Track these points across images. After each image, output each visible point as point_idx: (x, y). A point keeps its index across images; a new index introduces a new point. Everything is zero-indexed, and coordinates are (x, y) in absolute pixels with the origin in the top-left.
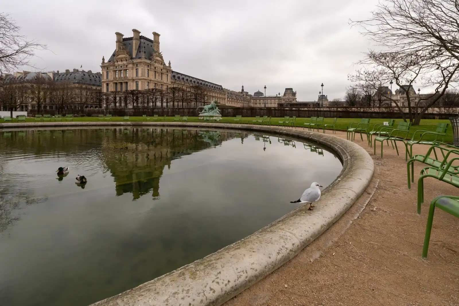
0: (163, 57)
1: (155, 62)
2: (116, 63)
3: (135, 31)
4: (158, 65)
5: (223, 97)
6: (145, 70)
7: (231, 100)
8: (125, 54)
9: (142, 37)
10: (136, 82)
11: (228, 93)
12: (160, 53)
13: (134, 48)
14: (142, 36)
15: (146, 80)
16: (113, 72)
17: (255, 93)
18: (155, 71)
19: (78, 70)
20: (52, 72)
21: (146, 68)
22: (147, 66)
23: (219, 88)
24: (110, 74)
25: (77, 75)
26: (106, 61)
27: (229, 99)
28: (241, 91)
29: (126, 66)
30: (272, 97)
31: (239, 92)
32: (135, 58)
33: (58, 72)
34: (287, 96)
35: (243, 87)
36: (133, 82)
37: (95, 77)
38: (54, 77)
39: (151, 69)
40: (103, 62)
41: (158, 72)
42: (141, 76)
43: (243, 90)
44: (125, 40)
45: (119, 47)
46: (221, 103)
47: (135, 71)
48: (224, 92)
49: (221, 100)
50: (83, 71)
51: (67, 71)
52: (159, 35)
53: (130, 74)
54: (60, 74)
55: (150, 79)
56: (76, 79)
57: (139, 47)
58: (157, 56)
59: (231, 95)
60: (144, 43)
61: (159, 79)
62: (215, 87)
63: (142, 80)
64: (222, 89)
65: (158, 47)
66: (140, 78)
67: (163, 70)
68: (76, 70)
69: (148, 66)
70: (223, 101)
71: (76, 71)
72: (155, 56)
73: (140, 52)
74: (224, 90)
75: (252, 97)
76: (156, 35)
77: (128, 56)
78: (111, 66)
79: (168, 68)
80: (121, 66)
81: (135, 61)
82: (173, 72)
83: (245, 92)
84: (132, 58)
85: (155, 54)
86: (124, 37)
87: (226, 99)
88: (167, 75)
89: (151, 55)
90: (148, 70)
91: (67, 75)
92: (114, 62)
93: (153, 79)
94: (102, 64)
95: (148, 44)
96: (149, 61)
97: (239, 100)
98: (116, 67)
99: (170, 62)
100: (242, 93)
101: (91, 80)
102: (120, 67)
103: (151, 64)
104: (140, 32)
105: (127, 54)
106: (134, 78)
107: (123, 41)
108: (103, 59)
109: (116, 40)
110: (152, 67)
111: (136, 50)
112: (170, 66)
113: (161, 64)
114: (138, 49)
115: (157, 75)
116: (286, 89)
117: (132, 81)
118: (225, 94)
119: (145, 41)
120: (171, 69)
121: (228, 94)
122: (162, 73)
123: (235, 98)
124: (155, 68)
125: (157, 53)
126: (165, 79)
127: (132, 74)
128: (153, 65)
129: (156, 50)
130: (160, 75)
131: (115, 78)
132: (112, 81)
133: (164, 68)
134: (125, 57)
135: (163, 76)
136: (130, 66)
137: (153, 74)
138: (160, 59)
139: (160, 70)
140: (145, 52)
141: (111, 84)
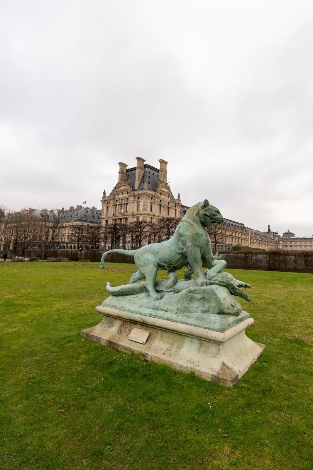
0: (171, 189)
1: (161, 194)
2: (117, 197)
3: (139, 159)
4: (164, 198)
5: (245, 237)
6: (147, 203)
7: (255, 241)
8: (125, 186)
9: (146, 166)
10: (137, 217)
11: (251, 233)
12: (168, 183)
13: (137, 178)
14: (147, 164)
15: (148, 215)
16: (113, 207)
17: (284, 234)
18: (161, 205)
19: (81, 207)
20: (57, 210)
21: (149, 201)
22: (150, 198)
23: (241, 227)
24: (110, 209)
25: (79, 212)
26: (107, 195)
27: (252, 240)
28: (267, 231)
29: (127, 199)
30: (307, 239)
31: (264, 232)
32: (138, 189)
33: (63, 209)
35: (269, 226)
36: (134, 218)
37: (99, 214)
38: (59, 215)
39: (155, 201)
40: (104, 196)
41: (163, 206)
42: (143, 211)
43: (269, 230)
44: (128, 171)
45: (121, 179)
46: (243, 245)
47: (136, 204)
48: (246, 231)
49: (243, 241)
50: (87, 208)
51: (71, 208)
52: (166, 163)
53: (132, 208)
54: (65, 212)
55: (153, 214)
56: (79, 216)
57: (143, 177)
58: (163, 187)
59: (256, 235)
60: (149, 172)
61: (165, 215)
62: (235, 226)
63: (144, 215)
64: (244, 228)
65: (165, 177)
66: (141, 212)
67: (170, 204)
68: (79, 206)
69: (152, 198)
70: (246, 243)
71: (79, 208)
72: (161, 187)
73: (143, 182)
74: (246, 229)
75: (281, 239)
76: (163, 163)
77: (130, 188)
78: (111, 199)
79: (177, 202)
80: (122, 200)
81: (136, 193)
82: (183, 206)
83: (272, 232)
84: (134, 190)
85: (161, 184)
86: (128, 168)
87: (249, 240)
88: (176, 209)
89: (157, 186)
90: (152, 203)
91: (71, 212)
92: (115, 196)
93: (157, 213)
94: (103, 198)
95: (154, 174)
96: (152, 193)
97: (266, 242)
98: (117, 201)
99: (179, 195)
100: (268, 233)
101: (93, 217)
102: (120, 200)
103: (155, 196)
104: (144, 161)
105: (129, 185)
106: (135, 213)
107: (127, 172)
108: (105, 193)
109: (118, 171)
110: (157, 200)
111: (139, 179)
112: (179, 199)
113: (168, 197)
114: (141, 180)
115: (162, 209)
117: (132, 216)
118: (248, 234)
119: (150, 170)
120: (181, 202)
121: (251, 235)
122: (168, 207)
123: (260, 239)
124: (161, 201)
125: (163, 184)
126: (172, 214)
127: (134, 210)
128: (158, 197)
129: (162, 179)
130: (166, 210)
131: (115, 214)
132: (111, 217)
133: (171, 201)
134: (127, 189)
135: (171, 211)
136: (131, 199)
137: (158, 208)
138: (167, 191)
139: (167, 204)
140: (149, 182)
141: (110, 220)
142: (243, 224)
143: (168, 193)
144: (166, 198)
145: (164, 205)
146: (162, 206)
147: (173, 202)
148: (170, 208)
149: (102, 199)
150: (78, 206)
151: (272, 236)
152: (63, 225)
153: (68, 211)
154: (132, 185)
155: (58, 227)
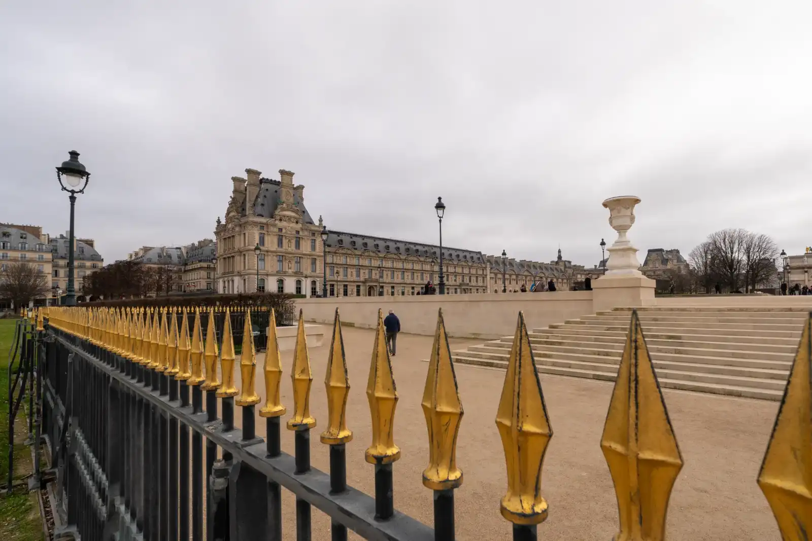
1: (280, 220)
2: (227, 227)
4: (288, 225)
5: (480, 272)
8: (234, 211)
9: (262, 181)
13: (248, 199)
14: (263, 179)
18: (281, 236)
20: (184, 246)
21: (256, 232)
22: (259, 228)
23: (472, 258)
24: (221, 244)
29: (235, 229)
34: (651, 266)
36: (241, 256)
39: (267, 231)
40: (218, 226)
41: (286, 237)
43: (560, 257)
46: (474, 284)
47: (242, 236)
49: (473, 278)
55: (266, 249)
58: (284, 210)
60: (266, 188)
61: (290, 249)
63: (250, 252)
64: (480, 258)
65: (289, 194)
67: (301, 233)
69: (262, 227)
72: (280, 210)
76: (286, 174)
78: (221, 231)
79: (316, 229)
80: (231, 231)
81: (245, 220)
83: (563, 261)
85: (280, 207)
87: (488, 277)
88: (314, 240)
89: (275, 209)
90: (263, 234)
91: (198, 249)
92: (225, 225)
93: (275, 248)
94: (217, 229)
95: (276, 191)
96: (266, 219)
99: (321, 218)
100: (557, 262)
103: (268, 225)
104: (259, 173)
106: (241, 250)
108: (218, 221)
109: (232, 189)
110: (273, 229)
111: (251, 201)
112: (320, 225)
115: (285, 241)
116: (650, 251)
117: (239, 254)
118: (485, 268)
119: (270, 186)
122: (298, 238)
124: (281, 230)
125: (284, 205)
126: (306, 247)
127: (239, 243)
128: (275, 225)
129: (284, 199)
130: (293, 241)
131: (225, 251)
132: (222, 256)
133: (302, 229)
134: (234, 216)
135: (303, 243)
136: (237, 229)
137: (275, 240)
138: (293, 214)
139: (294, 233)
140: (263, 205)
141: (222, 260)
142: (480, 253)
143: (295, 218)
144: (293, 225)
145: (287, 235)
146: (284, 238)
147: (306, 230)
148: (301, 239)
149: (215, 230)
151: (563, 268)
152: (189, 267)
153: (196, 248)
154: (244, 210)
155: (185, 271)
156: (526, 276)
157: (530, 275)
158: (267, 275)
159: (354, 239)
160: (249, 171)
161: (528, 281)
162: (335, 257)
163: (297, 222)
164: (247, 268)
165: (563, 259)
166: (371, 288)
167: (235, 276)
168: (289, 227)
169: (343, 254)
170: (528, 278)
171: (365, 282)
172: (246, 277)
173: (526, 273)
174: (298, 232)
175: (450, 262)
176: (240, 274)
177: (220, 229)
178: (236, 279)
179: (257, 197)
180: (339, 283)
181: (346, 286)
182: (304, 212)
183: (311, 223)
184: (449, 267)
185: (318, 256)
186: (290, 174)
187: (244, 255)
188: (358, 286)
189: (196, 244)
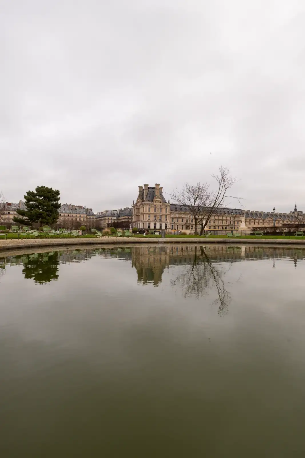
1: (155, 202)
6: (147, 208)
9: (149, 188)
13: (145, 194)
15: (148, 213)
16: (136, 209)
22: (149, 205)
28: (293, 211)
32: (145, 201)
35: (296, 206)
36: (142, 215)
39: (151, 206)
40: (134, 204)
43: (296, 209)
45: (140, 195)
47: (143, 208)
55: (151, 213)
56: (127, 213)
60: (150, 191)
61: (158, 212)
66: (145, 212)
67: (162, 206)
76: (157, 185)
79: (167, 204)
81: (144, 203)
84: (143, 201)
85: (155, 197)
88: (166, 208)
89: (153, 198)
92: (137, 204)
93: (153, 212)
94: (133, 205)
95: (152, 191)
96: (149, 202)
99: (169, 200)
102: (138, 206)
104: (148, 185)
106: (142, 213)
107: (142, 191)
108: (134, 202)
109: (139, 190)
115: (157, 210)
119: (151, 189)
124: (155, 205)
125: (157, 197)
126: (164, 211)
127: (142, 211)
128: (153, 204)
129: (156, 194)
130: (159, 210)
131: (136, 213)
132: (135, 215)
133: (162, 205)
134: (140, 201)
135: (162, 210)
136: (141, 206)
137: (153, 209)
138: (160, 200)
139: (160, 206)
140: (149, 197)
141: (135, 216)
142: (241, 210)
143: (160, 201)
144: (160, 204)
145: (158, 207)
146: (156, 208)
147: (164, 205)
148: (162, 208)
150: (124, 209)
151: (297, 216)
152: (120, 218)
153: (123, 211)
154: (143, 198)
155: (119, 219)
156: (269, 221)
157: (272, 220)
158: (151, 222)
159: (181, 207)
160: (145, 185)
161: (271, 223)
162: (174, 215)
163: (161, 203)
164: (144, 219)
165: (298, 210)
166: (187, 226)
167: (140, 222)
168: (158, 204)
169: (177, 213)
170: (271, 221)
171: (185, 224)
172: (144, 223)
173: (269, 219)
174: (161, 206)
175: (224, 215)
176: (142, 222)
177: (135, 205)
178: (141, 223)
179: (148, 194)
180: (175, 225)
181: (178, 226)
182: (163, 198)
183: (166, 202)
184: (223, 217)
185: (168, 214)
186: (159, 185)
187: (144, 215)
188: (182, 226)
189: (123, 209)
